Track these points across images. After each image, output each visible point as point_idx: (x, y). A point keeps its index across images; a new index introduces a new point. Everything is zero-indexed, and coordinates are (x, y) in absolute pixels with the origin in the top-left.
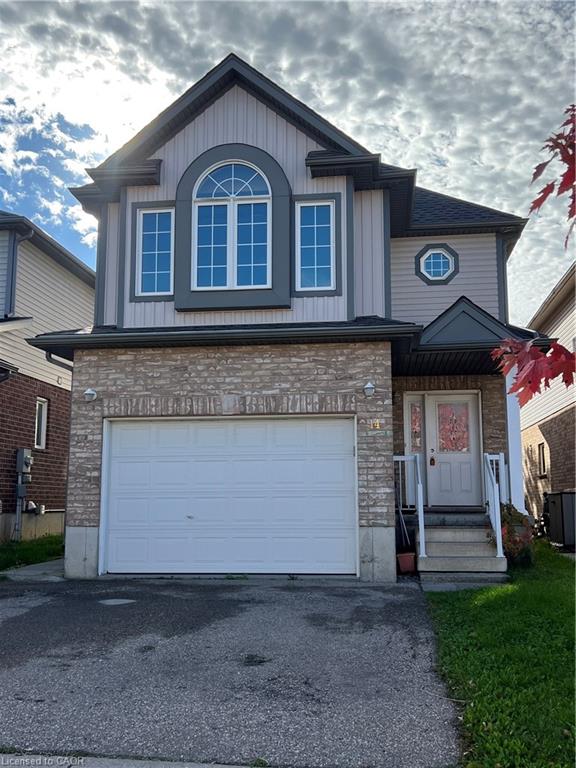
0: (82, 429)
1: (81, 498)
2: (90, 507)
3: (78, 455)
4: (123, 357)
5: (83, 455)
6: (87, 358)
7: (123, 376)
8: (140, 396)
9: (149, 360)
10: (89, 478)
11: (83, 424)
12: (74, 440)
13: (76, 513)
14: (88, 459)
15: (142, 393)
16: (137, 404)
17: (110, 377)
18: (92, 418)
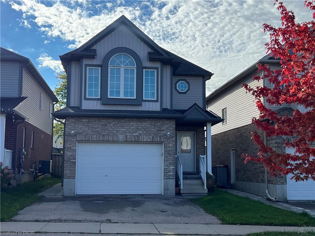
1: (69, 169)
3: (68, 154)
4: (84, 120)
6: (71, 120)
7: (84, 127)
9: (93, 122)
10: (72, 162)
12: (66, 149)
14: (71, 155)
15: (91, 133)
16: (89, 137)
17: (80, 127)
18: (73, 141)
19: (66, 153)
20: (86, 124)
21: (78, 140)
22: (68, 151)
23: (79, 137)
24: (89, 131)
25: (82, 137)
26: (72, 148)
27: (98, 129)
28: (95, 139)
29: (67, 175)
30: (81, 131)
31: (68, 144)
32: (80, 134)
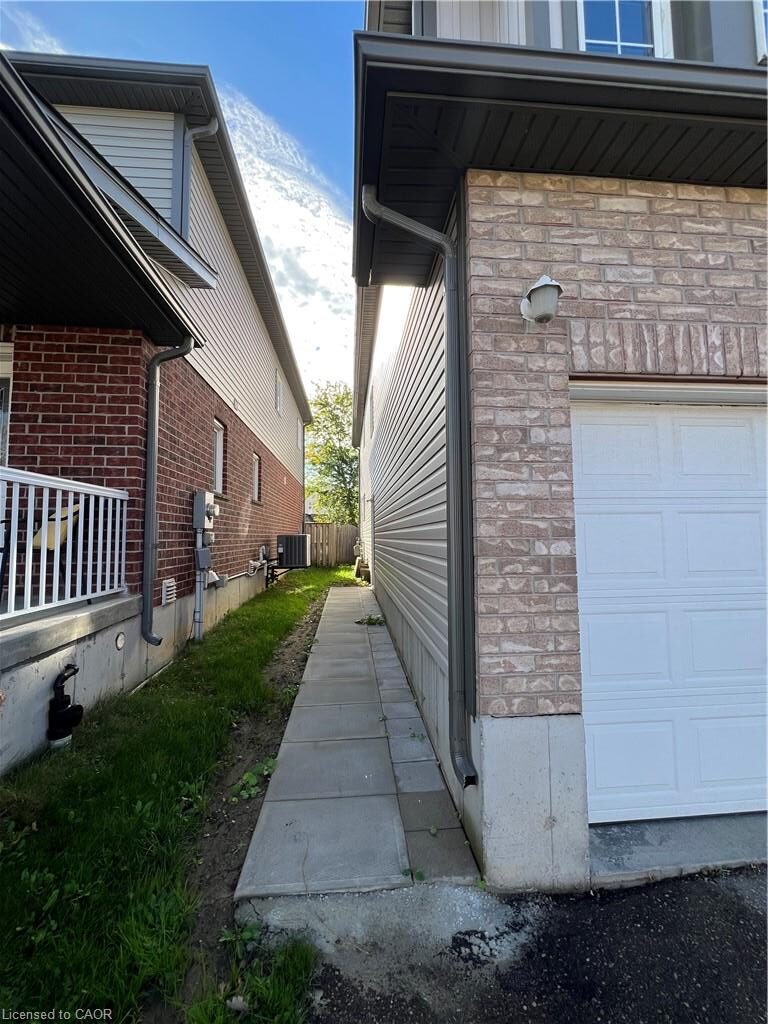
0: (512, 408)
1: (522, 624)
2: (557, 654)
3: (503, 489)
4: (617, 204)
5: (521, 490)
6: (512, 197)
7: (621, 257)
8: (677, 319)
9: (691, 218)
10: (546, 564)
11: (511, 392)
12: (487, 443)
13: (511, 672)
14: (535, 502)
15: (679, 310)
16: (672, 340)
17: (585, 258)
18: (540, 375)
19: (491, 483)
20: (634, 239)
21: (582, 364)
22: (510, 465)
23: (587, 345)
24: (663, 294)
25: (612, 339)
26: (538, 435)
27: (732, 281)
28: (718, 357)
29: (510, 684)
30: (598, 291)
31: (499, 400)
32: (593, 313)
